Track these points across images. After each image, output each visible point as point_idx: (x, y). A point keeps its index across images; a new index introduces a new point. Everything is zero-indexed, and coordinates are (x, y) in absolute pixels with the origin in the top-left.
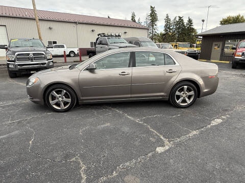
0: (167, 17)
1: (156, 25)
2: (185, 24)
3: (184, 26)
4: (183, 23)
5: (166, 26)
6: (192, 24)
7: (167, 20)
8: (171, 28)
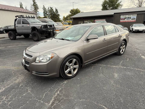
0: (44, 7)
1: (38, 12)
2: (54, 12)
3: (54, 13)
4: (53, 11)
5: (44, 13)
6: (57, 12)
7: (44, 9)
8: (48, 13)
